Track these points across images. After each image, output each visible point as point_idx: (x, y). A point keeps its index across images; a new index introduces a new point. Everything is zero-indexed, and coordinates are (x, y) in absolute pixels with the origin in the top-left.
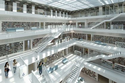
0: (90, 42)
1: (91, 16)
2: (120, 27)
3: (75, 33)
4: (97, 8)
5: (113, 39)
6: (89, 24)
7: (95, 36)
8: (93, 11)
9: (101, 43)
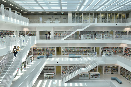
0: (61, 57)
1: (59, 23)
2: (89, 37)
3: (38, 47)
4: (66, 14)
5: (84, 49)
6: (56, 34)
7: (66, 49)
8: (58, 16)
9: (75, 55)
